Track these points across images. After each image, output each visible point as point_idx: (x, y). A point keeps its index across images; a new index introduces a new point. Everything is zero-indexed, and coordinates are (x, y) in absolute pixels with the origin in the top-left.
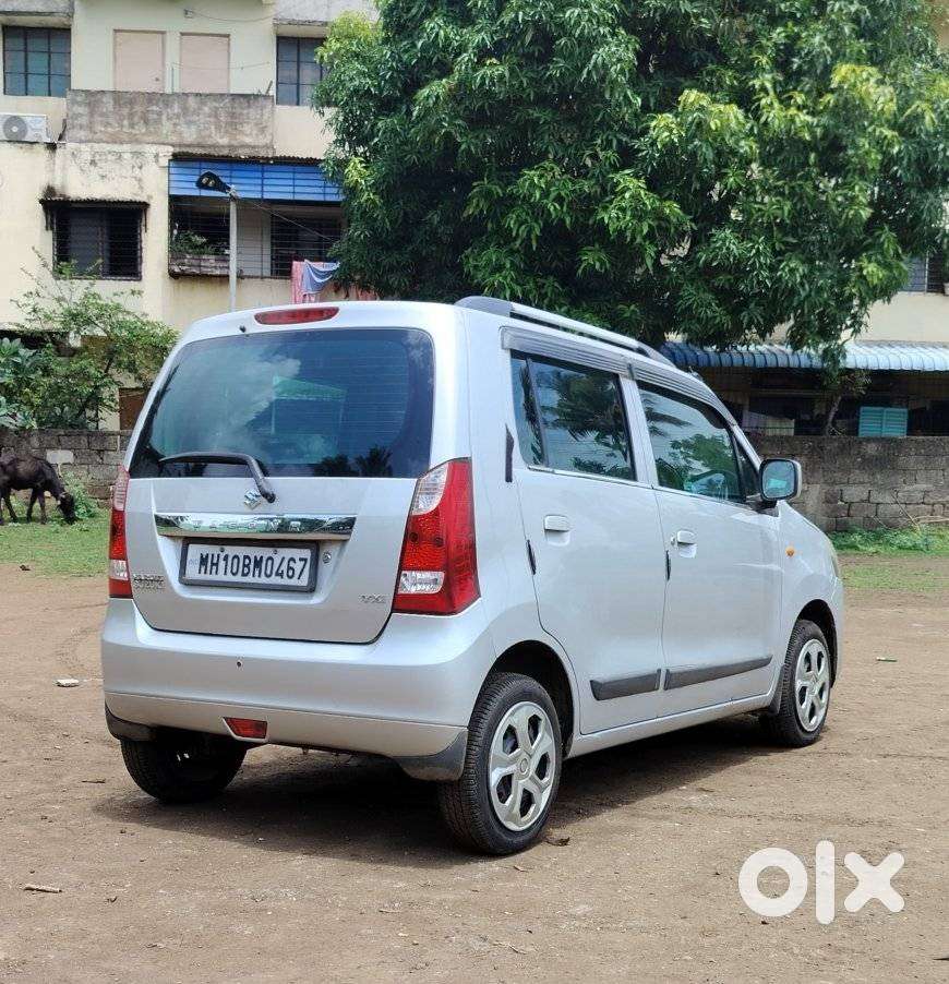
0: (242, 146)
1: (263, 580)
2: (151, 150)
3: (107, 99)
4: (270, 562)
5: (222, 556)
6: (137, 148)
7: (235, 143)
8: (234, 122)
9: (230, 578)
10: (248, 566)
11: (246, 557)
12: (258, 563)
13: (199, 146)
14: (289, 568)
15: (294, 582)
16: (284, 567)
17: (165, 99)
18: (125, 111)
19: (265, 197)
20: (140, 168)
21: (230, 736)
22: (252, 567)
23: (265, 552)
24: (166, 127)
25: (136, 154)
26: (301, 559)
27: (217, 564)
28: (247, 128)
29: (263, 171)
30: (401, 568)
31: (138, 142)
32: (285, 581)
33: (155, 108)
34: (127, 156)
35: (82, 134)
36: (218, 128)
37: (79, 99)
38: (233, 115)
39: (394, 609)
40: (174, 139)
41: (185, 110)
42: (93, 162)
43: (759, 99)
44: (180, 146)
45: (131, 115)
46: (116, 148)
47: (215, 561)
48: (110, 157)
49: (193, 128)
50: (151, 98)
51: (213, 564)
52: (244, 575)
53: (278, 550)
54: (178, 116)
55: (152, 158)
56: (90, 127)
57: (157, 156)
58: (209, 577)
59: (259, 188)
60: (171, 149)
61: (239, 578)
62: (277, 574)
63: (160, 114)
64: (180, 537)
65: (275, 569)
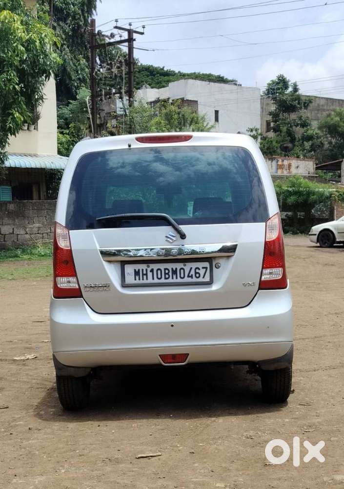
1: (179, 280)
4: (182, 271)
5: (149, 270)
9: (156, 281)
10: (168, 274)
11: (165, 269)
12: (174, 272)
14: (196, 273)
15: (201, 280)
16: (193, 272)
21: (161, 365)
22: (170, 274)
23: (178, 266)
26: (203, 268)
27: (146, 274)
30: (263, 268)
32: (194, 280)
39: (260, 289)
47: (145, 272)
51: (143, 275)
52: (166, 278)
53: (186, 264)
58: (141, 282)
61: (163, 280)
62: (188, 276)
64: (118, 261)
65: (186, 275)
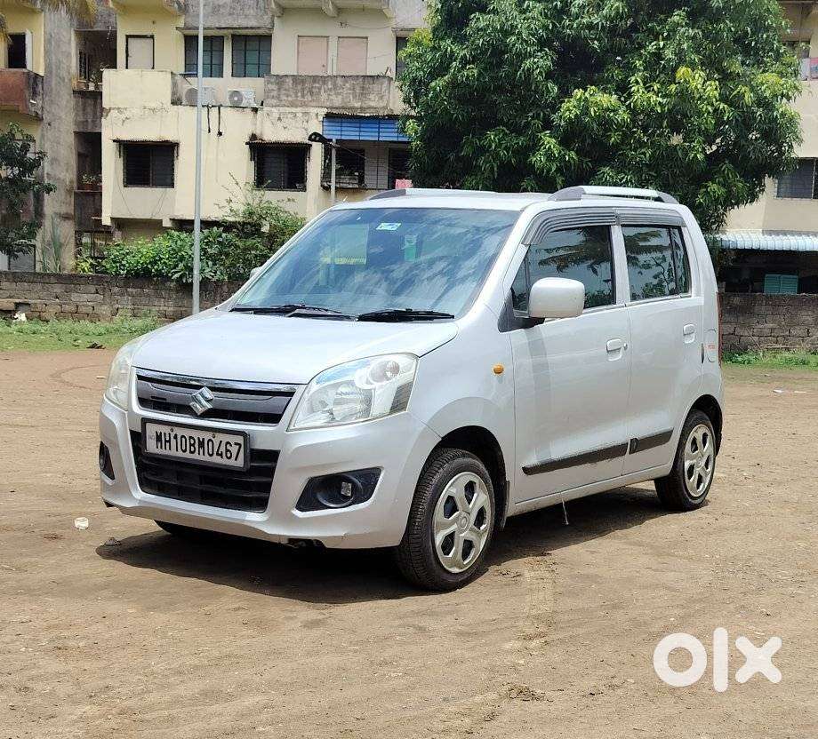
0: (369, 108)
2: (313, 111)
3: (289, 81)
6: (306, 110)
7: (365, 106)
8: (364, 94)
13: (343, 108)
17: (324, 79)
18: (299, 87)
19: (381, 139)
20: (307, 122)
24: (324, 96)
25: (306, 113)
28: (372, 97)
29: (379, 123)
31: (307, 106)
33: (317, 85)
34: (300, 115)
35: (274, 102)
36: (355, 97)
37: (273, 80)
38: (363, 88)
40: (328, 104)
41: (335, 85)
42: (279, 119)
43: (631, 87)
44: (332, 108)
45: (303, 89)
46: (294, 110)
48: (289, 116)
49: (340, 97)
50: (315, 79)
54: (330, 90)
55: (314, 115)
56: (278, 97)
57: (317, 115)
59: (377, 134)
60: (325, 111)
63: (320, 89)
